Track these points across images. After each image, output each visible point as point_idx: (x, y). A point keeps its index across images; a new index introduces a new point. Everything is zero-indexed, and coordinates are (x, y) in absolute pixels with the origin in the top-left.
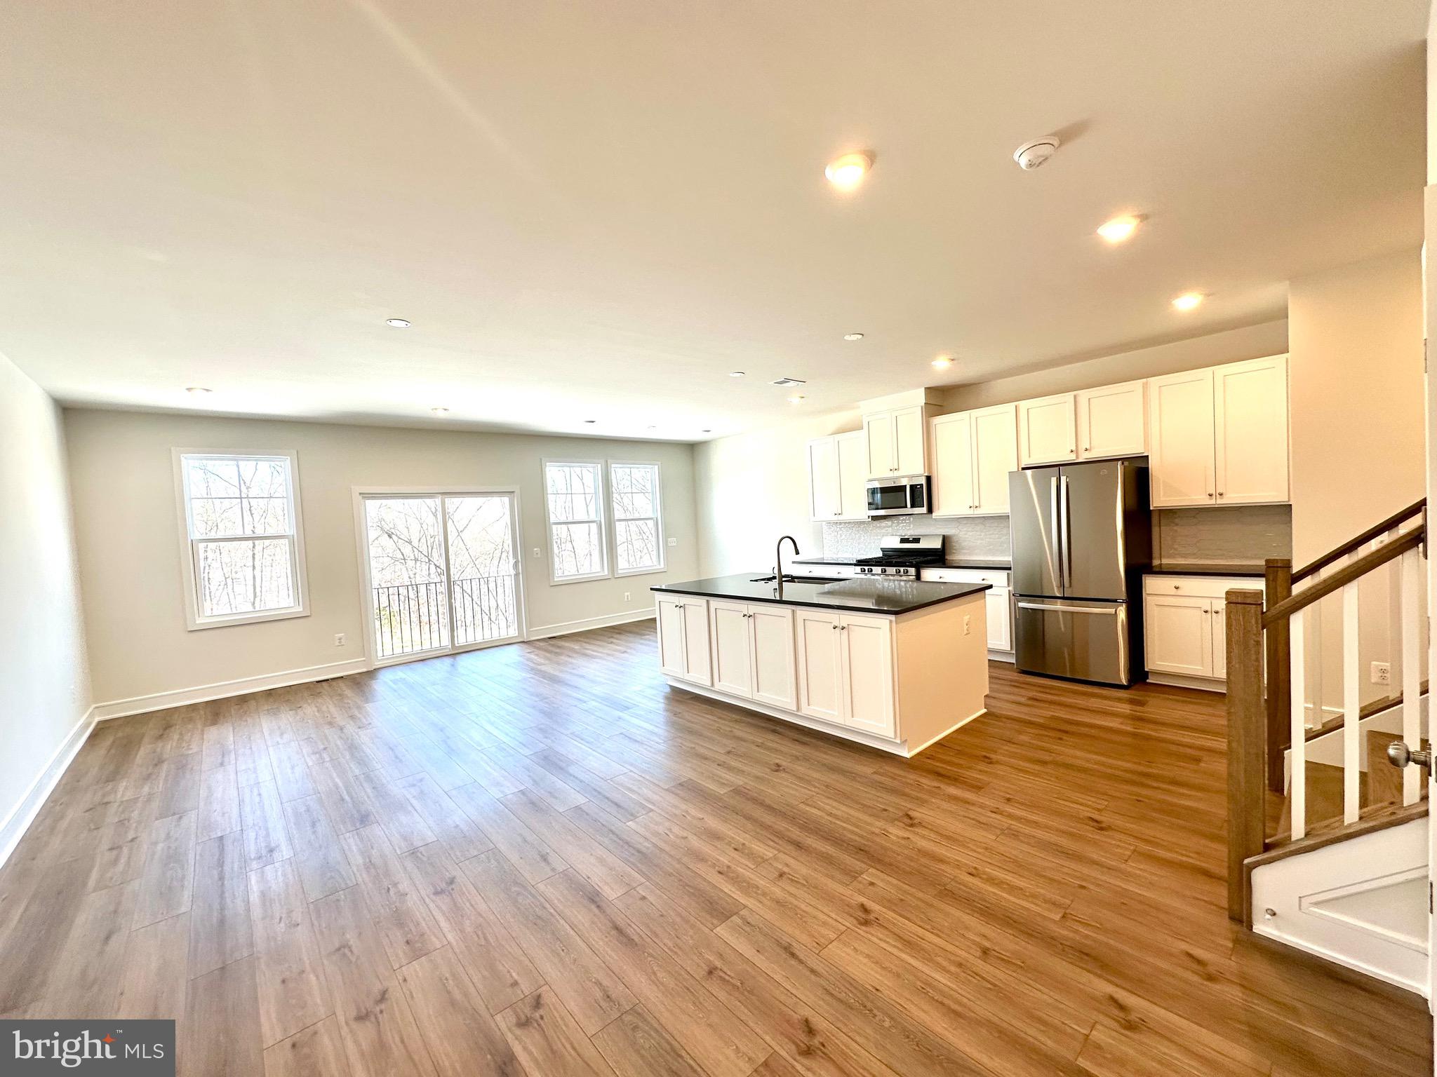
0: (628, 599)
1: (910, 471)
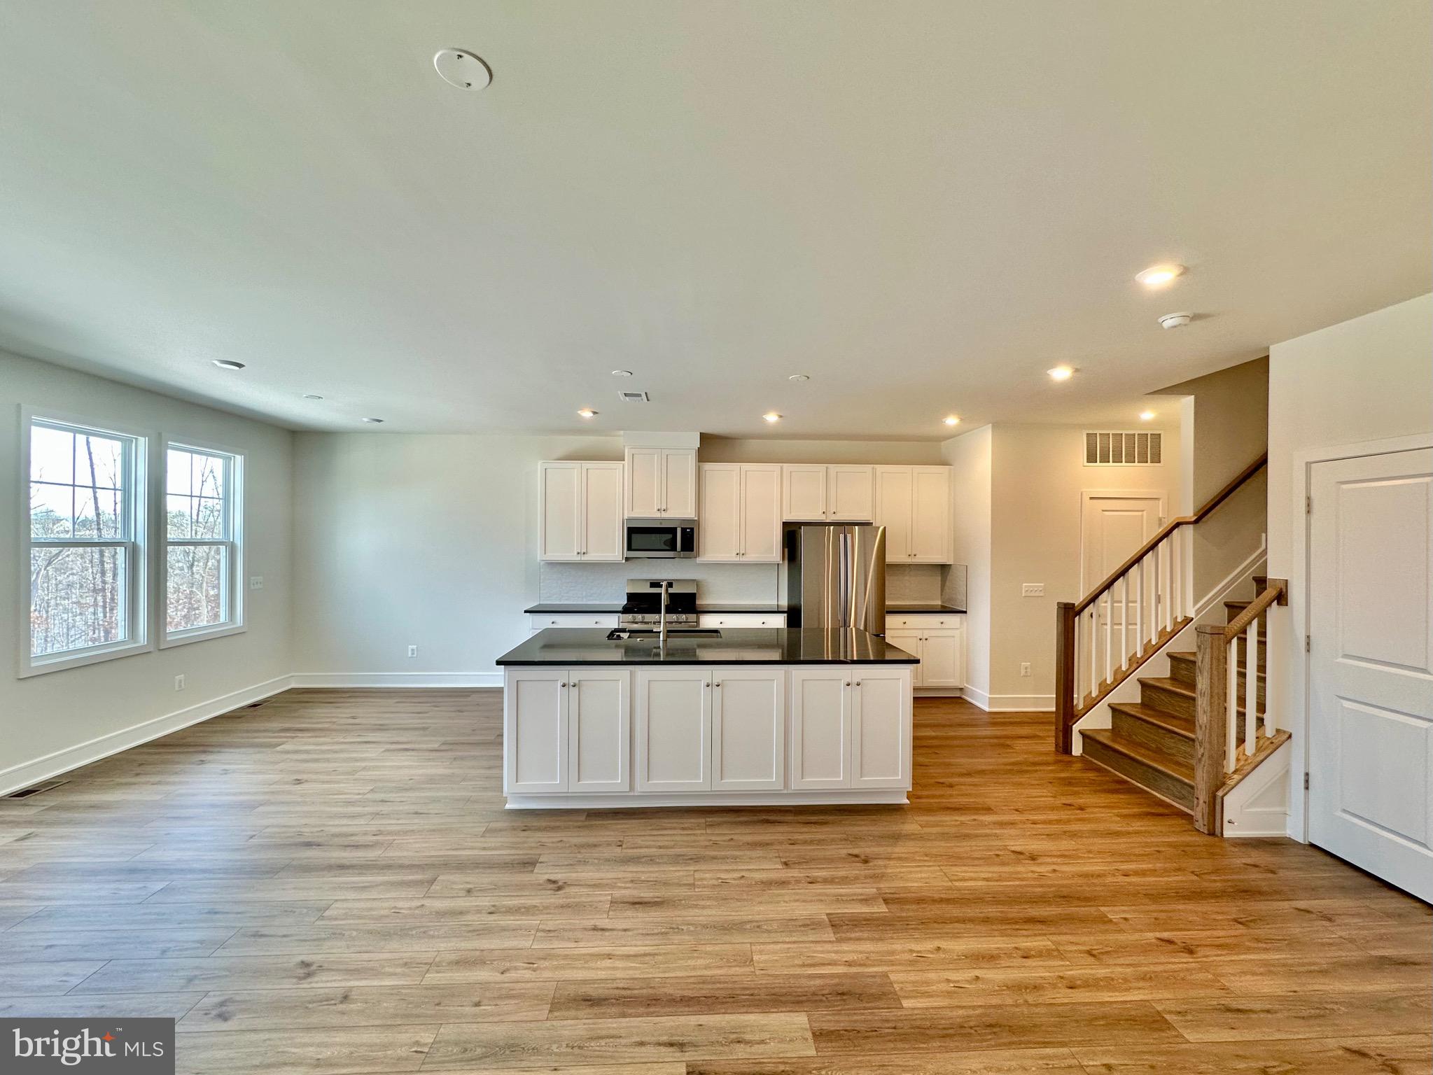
0: (180, 686)
1: (680, 510)
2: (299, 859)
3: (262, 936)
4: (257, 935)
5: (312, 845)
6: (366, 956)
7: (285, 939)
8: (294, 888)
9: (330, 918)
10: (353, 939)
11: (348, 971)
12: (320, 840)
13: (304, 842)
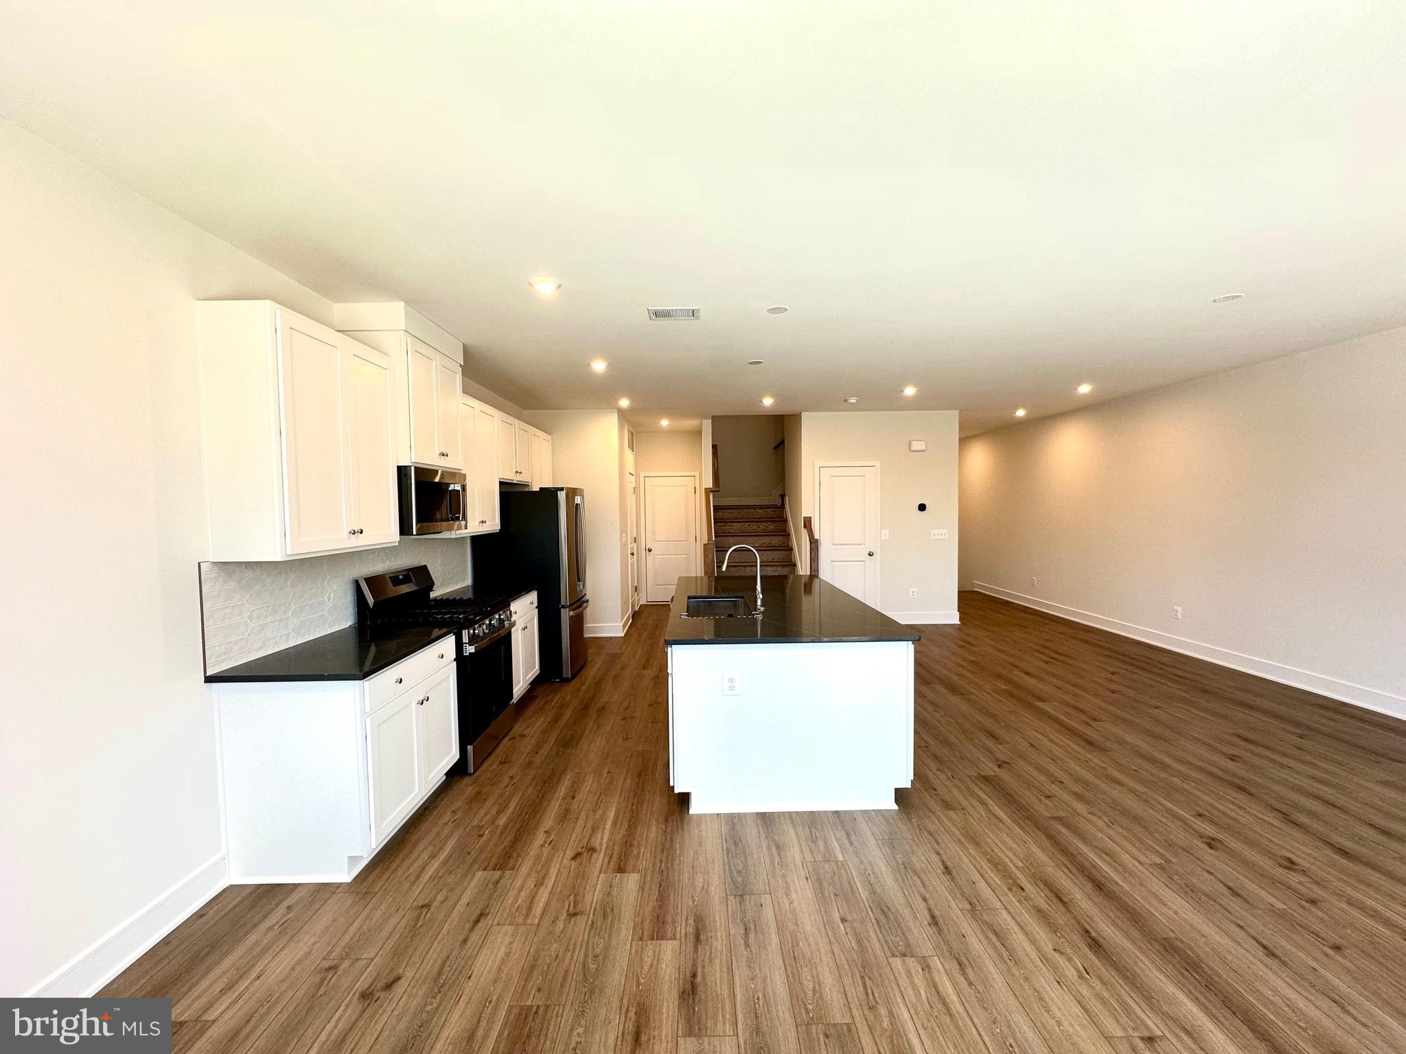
2: (1126, 934)
3: (1229, 888)
4: (1234, 892)
5: (1093, 939)
6: (1164, 820)
7: (1211, 870)
8: (1165, 905)
9: (1161, 856)
10: (1161, 833)
11: (1185, 823)
12: (1076, 937)
13: (1095, 953)
